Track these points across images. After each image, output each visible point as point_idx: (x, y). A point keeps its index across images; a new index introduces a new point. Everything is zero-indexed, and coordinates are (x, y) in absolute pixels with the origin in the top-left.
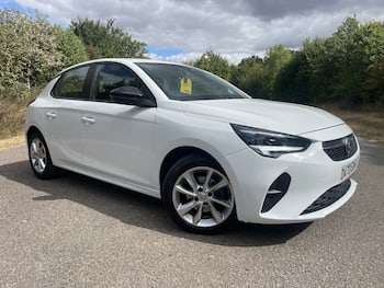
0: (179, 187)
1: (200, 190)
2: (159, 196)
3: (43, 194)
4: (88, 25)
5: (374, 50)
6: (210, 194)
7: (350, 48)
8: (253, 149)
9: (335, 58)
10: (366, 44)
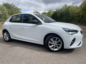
0: (50, 42)
1: (55, 42)
2: (43, 44)
3: (11, 46)
4: (7, 4)
5: (71, 11)
6: (57, 43)
7: (66, 11)
8: (68, 33)
9: (63, 13)
10: (69, 10)
